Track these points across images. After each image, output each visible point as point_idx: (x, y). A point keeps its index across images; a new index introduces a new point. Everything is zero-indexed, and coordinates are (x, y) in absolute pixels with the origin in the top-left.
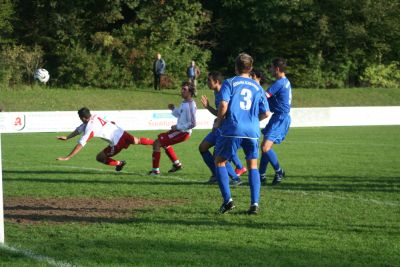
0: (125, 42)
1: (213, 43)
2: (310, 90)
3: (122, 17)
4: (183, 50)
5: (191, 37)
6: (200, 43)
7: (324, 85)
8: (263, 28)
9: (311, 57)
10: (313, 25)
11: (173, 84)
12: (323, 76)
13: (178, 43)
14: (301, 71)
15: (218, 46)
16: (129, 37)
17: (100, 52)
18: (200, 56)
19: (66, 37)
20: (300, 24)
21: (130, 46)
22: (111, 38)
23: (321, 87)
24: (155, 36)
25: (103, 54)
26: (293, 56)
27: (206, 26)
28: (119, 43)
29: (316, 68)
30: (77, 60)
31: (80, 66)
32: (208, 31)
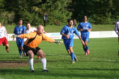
0: (42, 10)
1: (73, 10)
2: (107, 25)
3: (42, 1)
4: (62, 12)
5: (65, 8)
6: (68, 9)
7: (111, 23)
8: (90, 4)
9: (107, 14)
10: (107, 3)
11: (59, 24)
12: (111, 20)
13: (61, 10)
14: (104, 19)
15: (75, 10)
16: (44, 8)
17: (34, 13)
18: (68, 14)
19: (22, 8)
20: (103, 2)
21: (44, 11)
22: (38, 8)
23: (111, 24)
24: (53, 7)
25: (35, 14)
26: (101, 13)
27: (70, 3)
28: (41, 10)
29: (109, 18)
30: (26, 16)
31: (27, 18)
32: (71, 5)
